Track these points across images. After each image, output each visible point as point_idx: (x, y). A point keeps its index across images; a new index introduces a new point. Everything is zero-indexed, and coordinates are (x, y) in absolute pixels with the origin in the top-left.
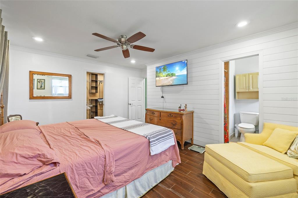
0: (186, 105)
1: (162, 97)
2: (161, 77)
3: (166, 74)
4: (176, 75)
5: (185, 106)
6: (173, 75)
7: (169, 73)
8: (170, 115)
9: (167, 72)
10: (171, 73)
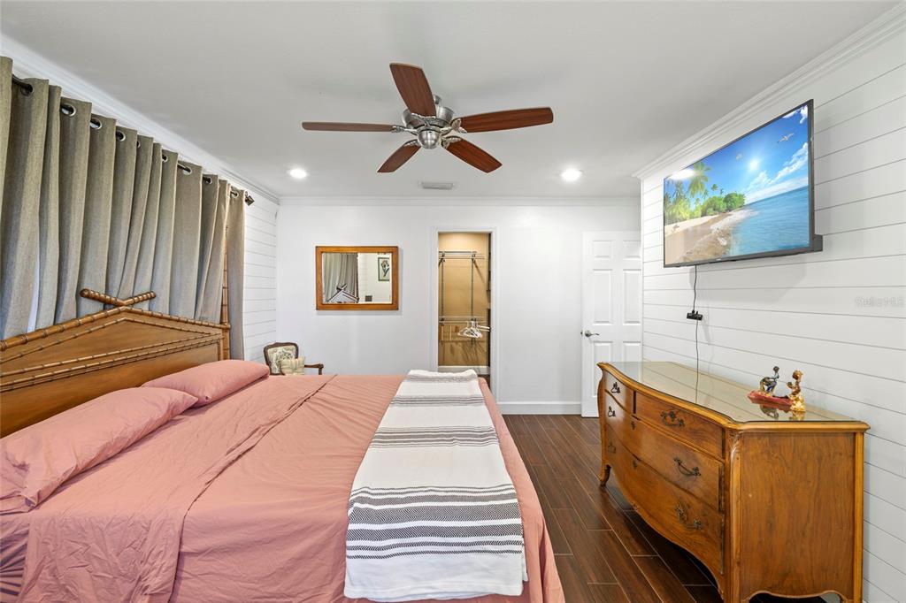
0: (795, 377)
1: (694, 316)
2: (680, 220)
3: (702, 202)
4: (746, 203)
5: (793, 381)
6: (731, 203)
7: (716, 194)
8: (673, 416)
9: (706, 193)
10: (723, 196)
